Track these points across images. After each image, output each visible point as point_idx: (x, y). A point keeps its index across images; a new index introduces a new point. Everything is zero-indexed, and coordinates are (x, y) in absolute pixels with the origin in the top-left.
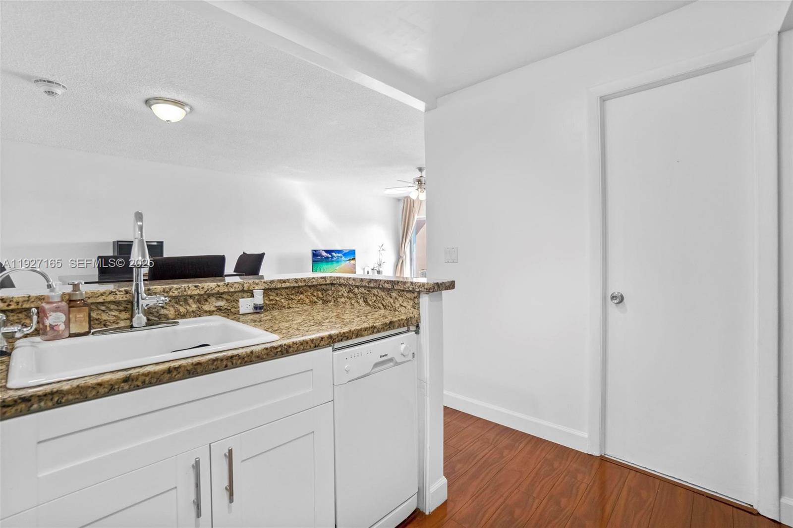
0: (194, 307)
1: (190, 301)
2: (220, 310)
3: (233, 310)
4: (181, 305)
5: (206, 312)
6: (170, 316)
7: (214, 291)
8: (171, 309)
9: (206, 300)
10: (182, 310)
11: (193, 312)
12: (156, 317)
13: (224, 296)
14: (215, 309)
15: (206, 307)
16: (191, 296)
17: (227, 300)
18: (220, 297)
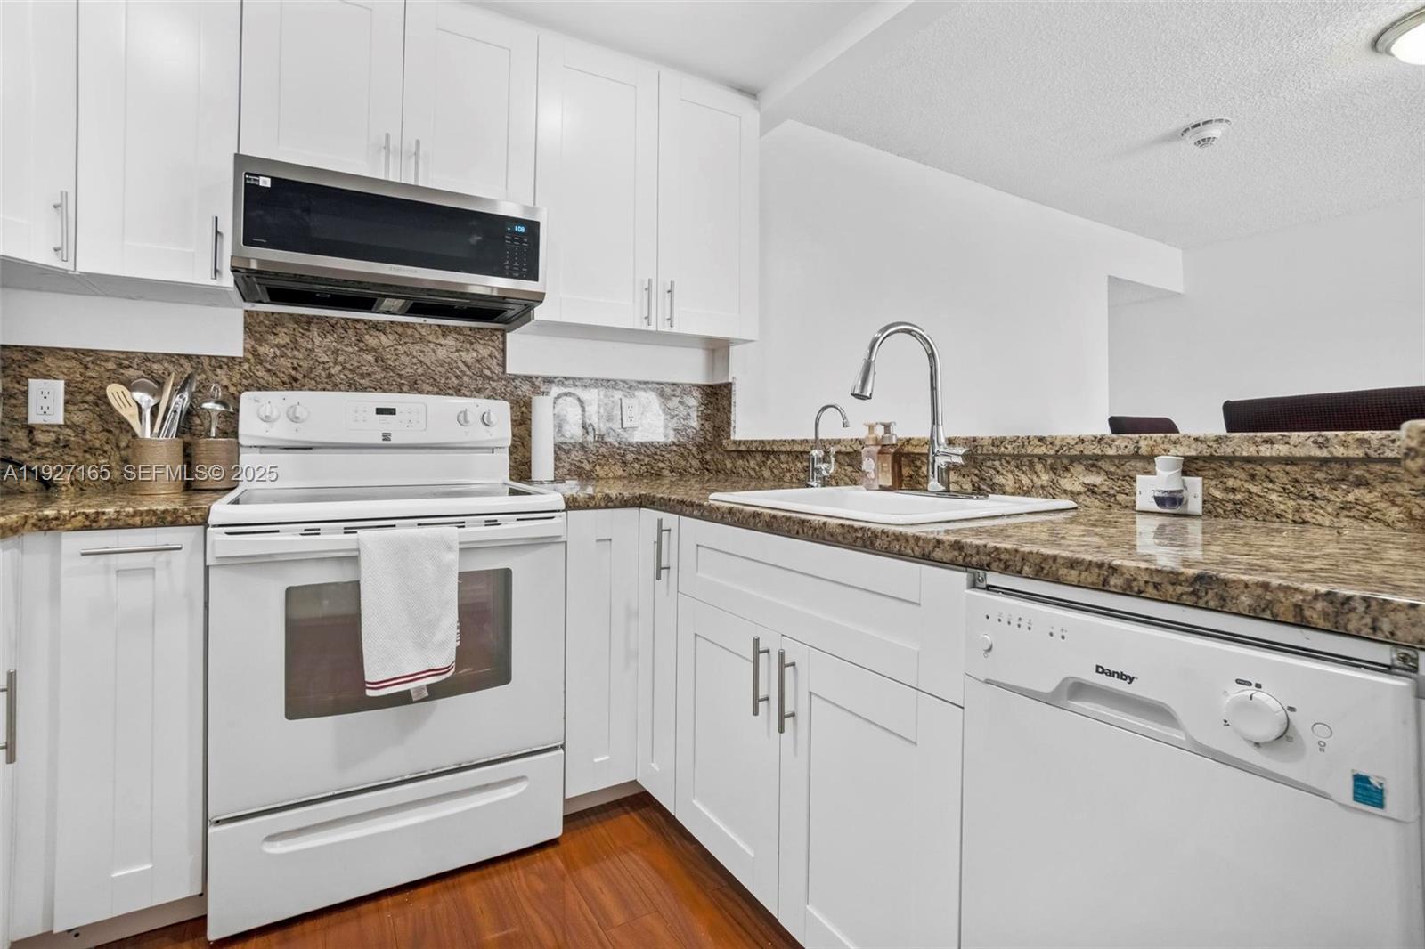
0: (1045, 478)
1: (1039, 467)
2: (1094, 492)
3: (1120, 498)
4: (1024, 472)
5: (1065, 491)
6: (1007, 488)
7: (1073, 452)
8: (1010, 477)
9: (1067, 470)
10: (1026, 481)
11: (1042, 487)
12: (988, 486)
13: (1102, 464)
14: (1082, 489)
15: (1066, 483)
16: (1040, 458)
17: (1108, 473)
18: (1093, 465)
